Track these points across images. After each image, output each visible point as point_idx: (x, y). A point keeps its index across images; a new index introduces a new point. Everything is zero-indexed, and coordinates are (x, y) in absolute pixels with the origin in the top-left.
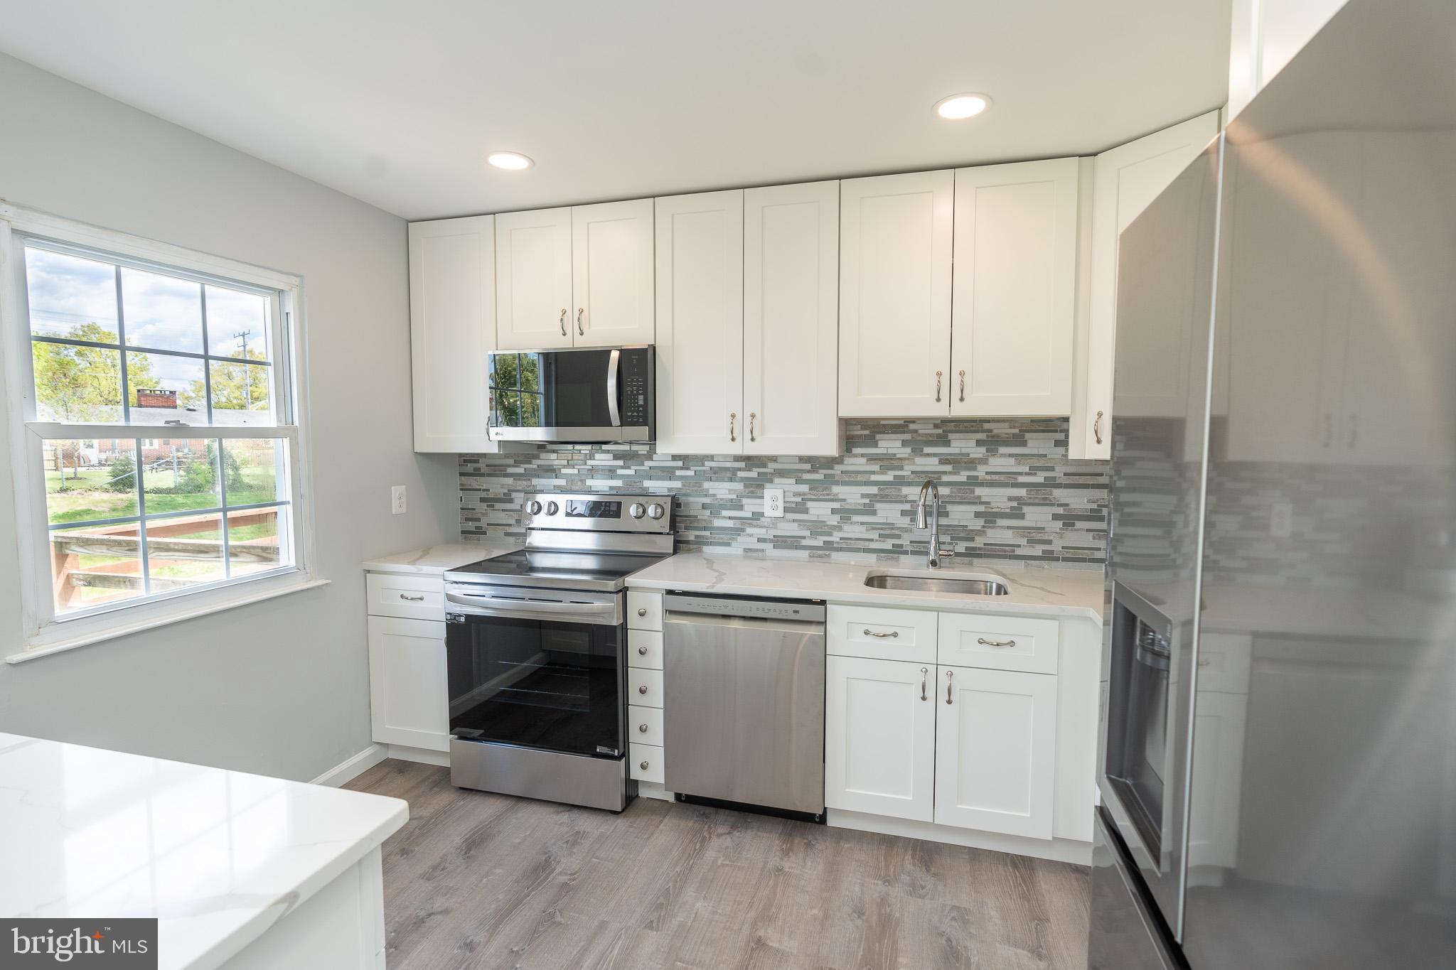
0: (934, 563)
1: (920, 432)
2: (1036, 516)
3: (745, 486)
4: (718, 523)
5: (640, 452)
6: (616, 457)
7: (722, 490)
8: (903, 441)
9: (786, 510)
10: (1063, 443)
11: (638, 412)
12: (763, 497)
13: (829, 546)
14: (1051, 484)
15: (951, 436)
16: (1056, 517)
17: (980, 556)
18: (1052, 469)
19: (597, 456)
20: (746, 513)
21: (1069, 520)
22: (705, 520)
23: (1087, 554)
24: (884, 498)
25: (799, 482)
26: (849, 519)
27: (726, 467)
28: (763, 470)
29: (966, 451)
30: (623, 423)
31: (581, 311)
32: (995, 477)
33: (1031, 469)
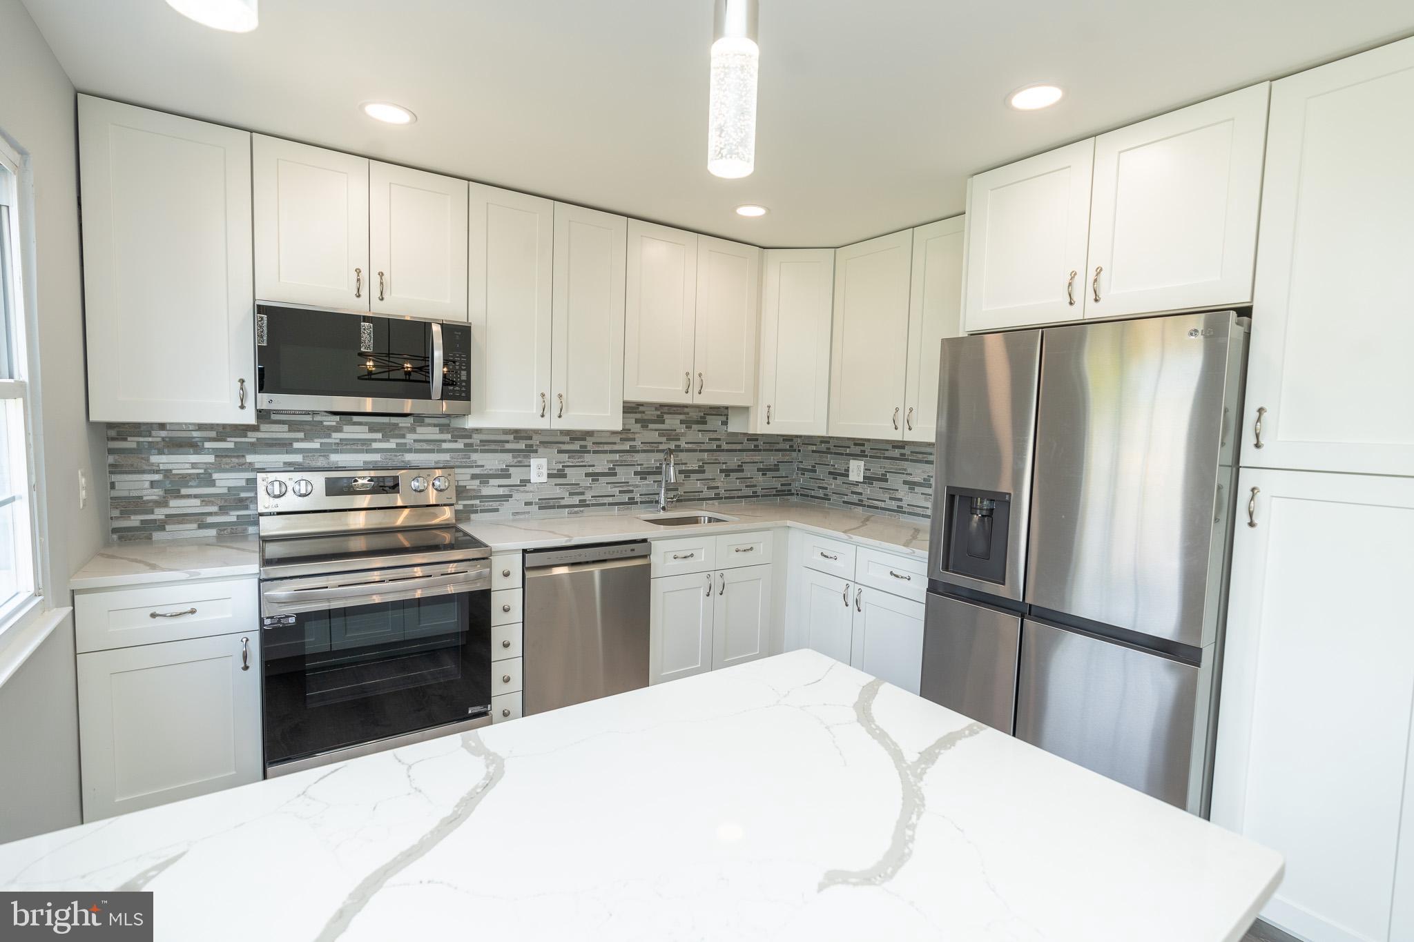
0: (664, 509)
2: (712, 471)
3: (513, 457)
4: (486, 491)
5: (400, 425)
6: (371, 430)
7: (493, 462)
8: (636, 419)
9: (550, 476)
10: (725, 423)
11: (460, 387)
12: (530, 466)
13: (583, 504)
14: (719, 449)
15: (665, 416)
16: (722, 471)
17: (685, 503)
18: (719, 440)
19: (346, 428)
20: (515, 480)
22: (474, 490)
23: (736, 494)
24: (623, 464)
25: (560, 452)
26: (598, 480)
27: (496, 441)
28: (529, 442)
29: (674, 427)
30: (444, 396)
31: (381, 274)
32: (690, 446)
33: (710, 439)
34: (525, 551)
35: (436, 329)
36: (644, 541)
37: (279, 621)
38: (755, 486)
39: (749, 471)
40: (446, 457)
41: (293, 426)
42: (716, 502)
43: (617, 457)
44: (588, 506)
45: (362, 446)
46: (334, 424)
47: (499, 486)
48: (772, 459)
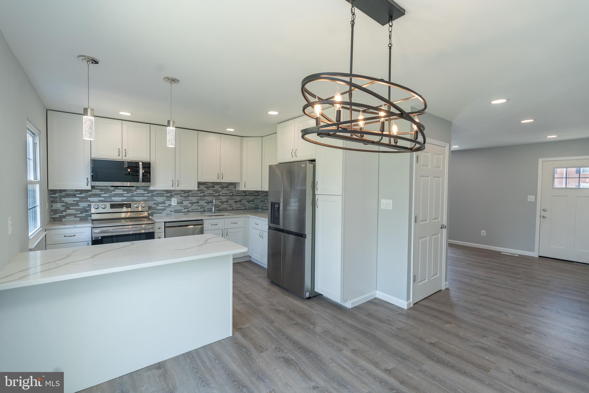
0: (214, 213)
1: (209, 185)
2: (231, 202)
3: (166, 198)
4: (158, 208)
5: (132, 189)
6: (124, 191)
7: (160, 199)
9: (178, 203)
10: (235, 187)
11: (148, 179)
12: (171, 200)
13: (188, 211)
14: (233, 195)
15: (215, 186)
16: (234, 202)
17: (221, 211)
18: (233, 192)
19: (116, 190)
20: (167, 204)
21: (236, 202)
22: (154, 207)
23: (239, 208)
24: (201, 200)
25: (181, 196)
26: (193, 204)
27: (161, 193)
28: (171, 194)
29: (218, 189)
30: (143, 181)
31: (125, 150)
32: (223, 194)
33: (230, 192)
34: (165, 222)
35: (140, 163)
36: (202, 220)
37: (97, 238)
38: (246, 206)
39: (244, 202)
40: (146, 198)
41: (101, 190)
42: (232, 211)
43: (199, 198)
44: (190, 212)
45: (121, 195)
46: (113, 189)
47: (162, 206)
48: (251, 198)
